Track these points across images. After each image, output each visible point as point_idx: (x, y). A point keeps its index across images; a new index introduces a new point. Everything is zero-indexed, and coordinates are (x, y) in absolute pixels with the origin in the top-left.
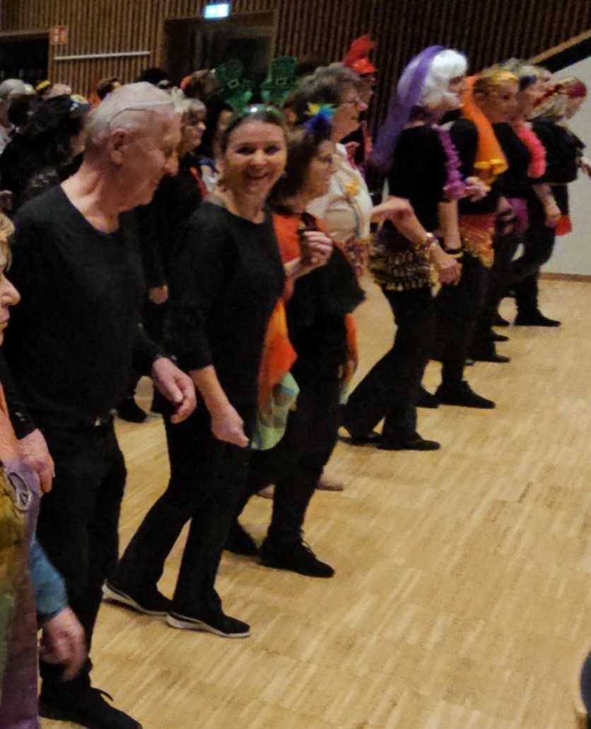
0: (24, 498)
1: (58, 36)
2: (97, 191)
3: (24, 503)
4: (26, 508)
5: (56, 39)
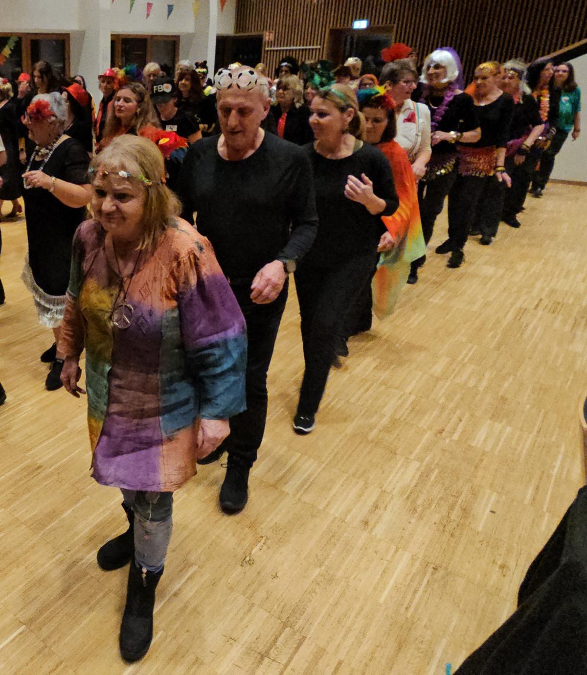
1: (268, 36)
5: (267, 38)
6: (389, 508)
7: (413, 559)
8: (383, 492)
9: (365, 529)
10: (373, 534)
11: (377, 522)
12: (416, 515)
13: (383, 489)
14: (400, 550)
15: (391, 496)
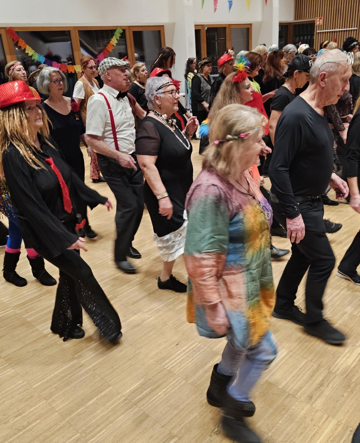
0: (268, 215)
1: (319, 22)
2: (316, 99)
3: (268, 216)
4: (269, 218)
6: (330, 386)
7: (338, 425)
8: (330, 373)
9: (308, 403)
10: (314, 406)
11: (319, 397)
12: (349, 390)
13: (330, 370)
14: (330, 417)
15: (334, 375)
